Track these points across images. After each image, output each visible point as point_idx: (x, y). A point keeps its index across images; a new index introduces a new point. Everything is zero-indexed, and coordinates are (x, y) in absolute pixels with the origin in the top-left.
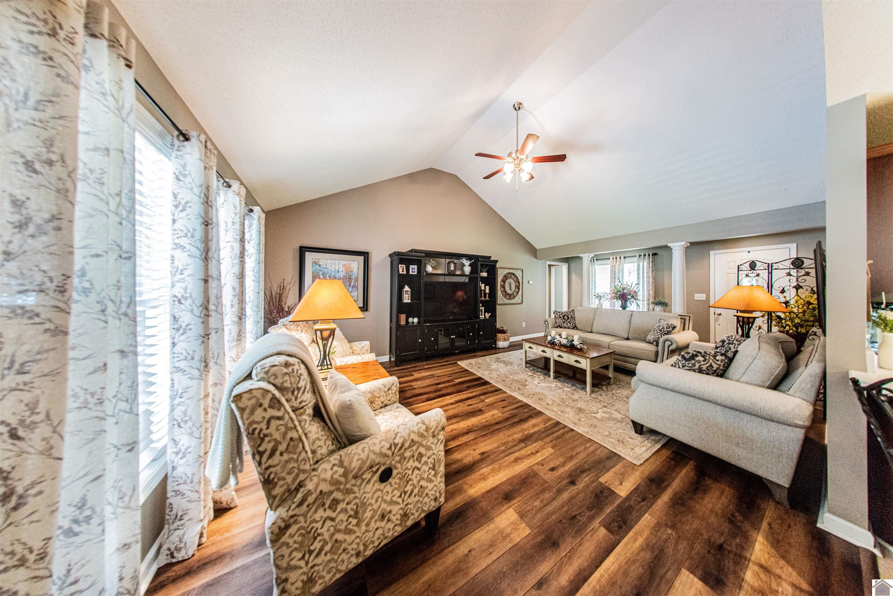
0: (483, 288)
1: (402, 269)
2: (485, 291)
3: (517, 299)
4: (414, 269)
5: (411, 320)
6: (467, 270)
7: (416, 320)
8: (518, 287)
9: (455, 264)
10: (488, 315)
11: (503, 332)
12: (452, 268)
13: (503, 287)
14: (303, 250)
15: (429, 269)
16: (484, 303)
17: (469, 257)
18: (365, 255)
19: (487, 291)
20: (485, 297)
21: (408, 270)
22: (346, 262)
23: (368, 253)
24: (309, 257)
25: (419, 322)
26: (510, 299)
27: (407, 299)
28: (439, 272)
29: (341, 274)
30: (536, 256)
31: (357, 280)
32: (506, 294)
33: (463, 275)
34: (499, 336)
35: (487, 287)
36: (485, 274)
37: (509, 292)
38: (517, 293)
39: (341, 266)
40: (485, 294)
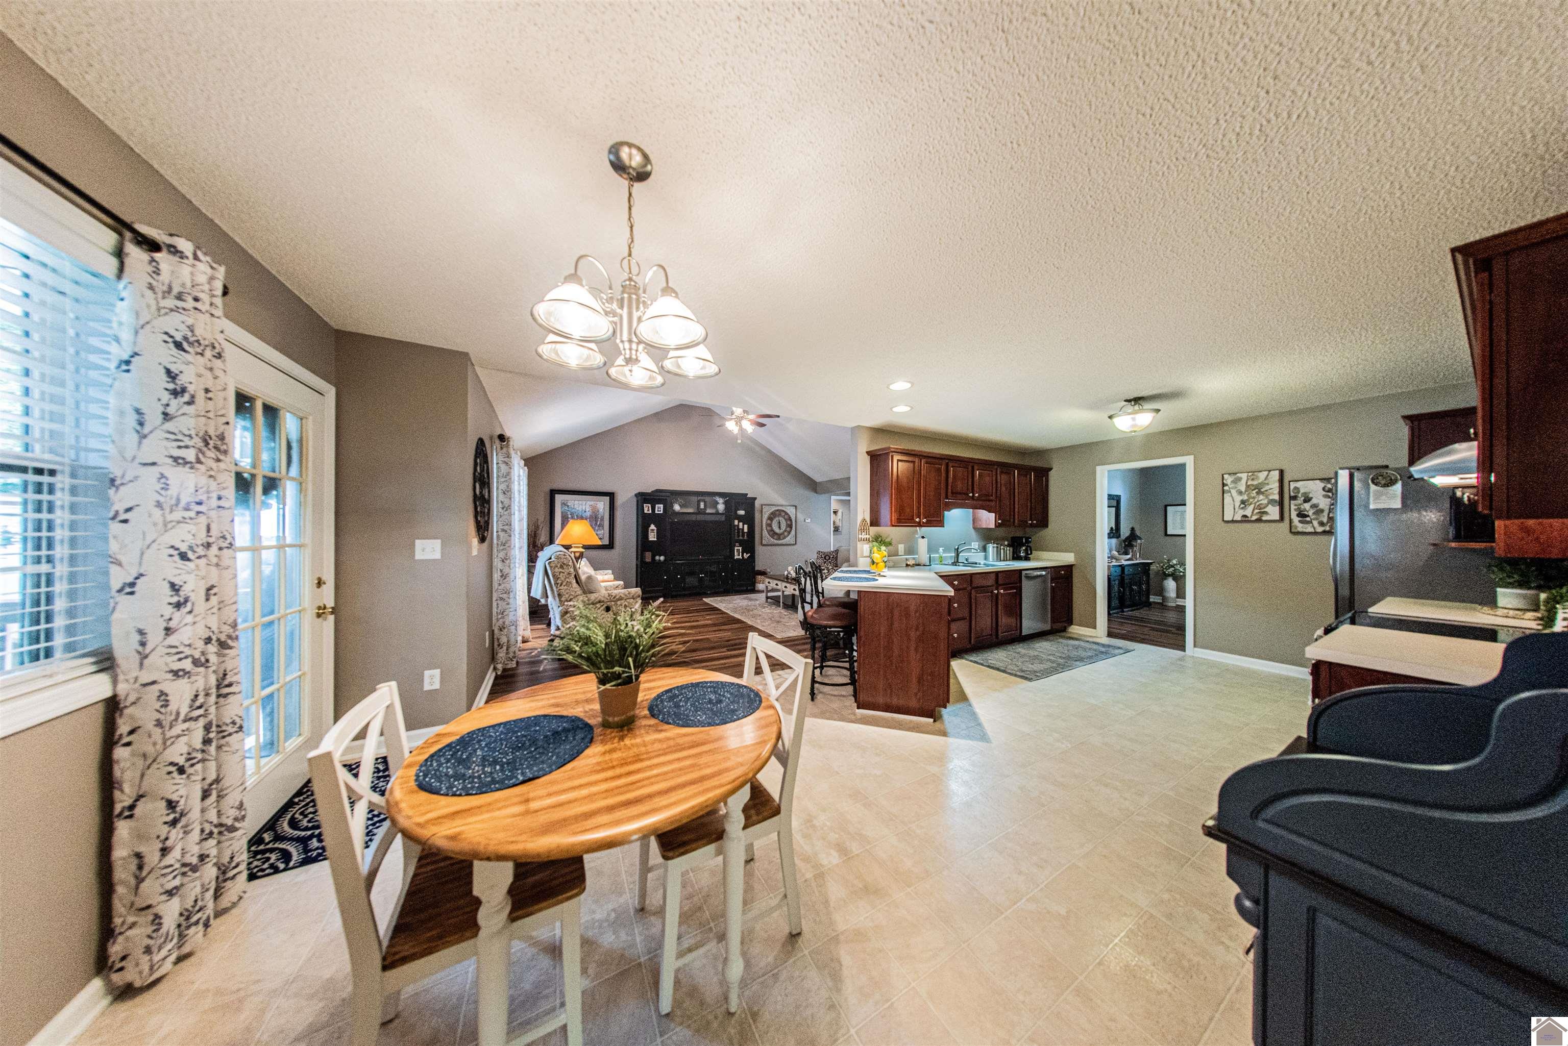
0: (741, 527)
1: (647, 509)
2: (743, 529)
3: (789, 539)
4: (660, 508)
5: (657, 558)
6: (721, 507)
7: (662, 558)
8: (790, 526)
9: (705, 502)
10: (746, 556)
11: (763, 573)
12: (702, 506)
13: (770, 525)
14: (553, 493)
15: (677, 507)
16: (741, 543)
17: (721, 495)
18: (611, 496)
19: (746, 530)
20: (743, 536)
21: (653, 509)
22: (592, 503)
23: (613, 494)
24: (559, 498)
25: (665, 560)
26: (779, 539)
27: (652, 537)
28: (690, 510)
29: (588, 514)
30: (815, 491)
31: (602, 519)
32: (773, 534)
33: (717, 513)
34: (759, 577)
35: (746, 526)
36: (742, 512)
37: (777, 530)
38: (789, 533)
39: (588, 506)
40: (743, 533)
